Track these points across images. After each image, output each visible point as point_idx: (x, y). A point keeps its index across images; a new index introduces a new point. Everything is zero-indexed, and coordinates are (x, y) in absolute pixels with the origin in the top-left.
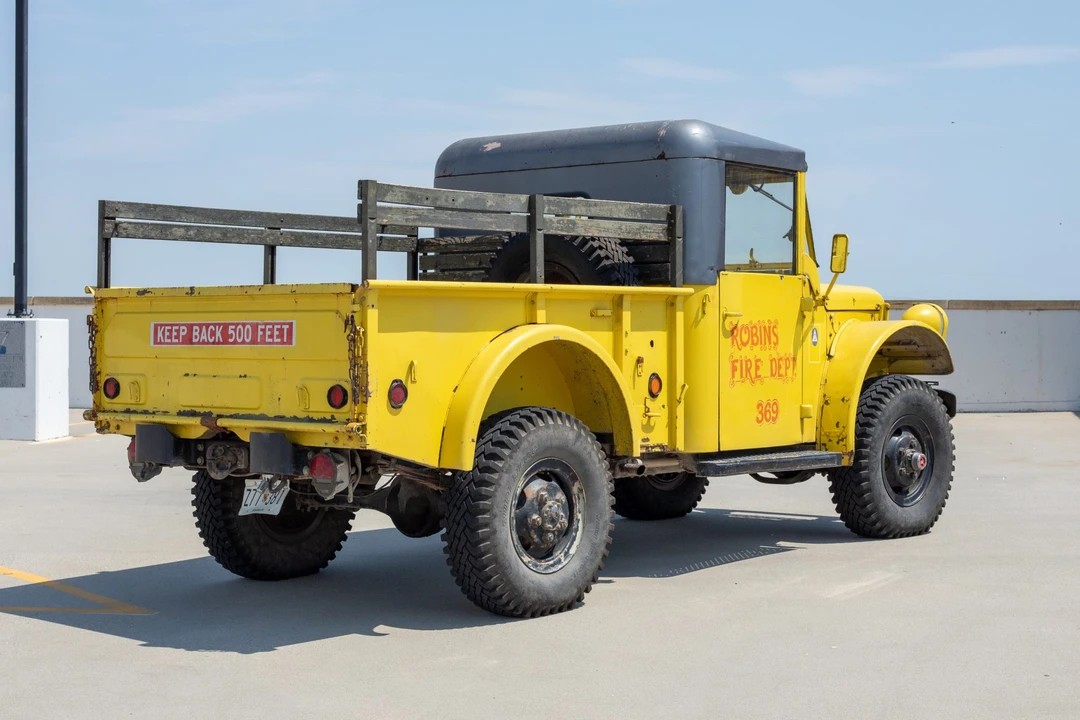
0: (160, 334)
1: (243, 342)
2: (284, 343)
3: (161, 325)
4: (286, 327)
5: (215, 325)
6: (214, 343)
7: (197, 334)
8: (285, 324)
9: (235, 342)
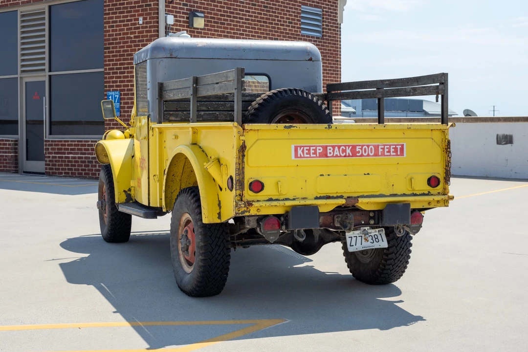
0: (300, 152)
1: (368, 155)
2: (399, 155)
3: (301, 147)
4: (399, 147)
5: (345, 146)
6: (345, 156)
7: (331, 151)
8: (398, 145)
9: (362, 155)
